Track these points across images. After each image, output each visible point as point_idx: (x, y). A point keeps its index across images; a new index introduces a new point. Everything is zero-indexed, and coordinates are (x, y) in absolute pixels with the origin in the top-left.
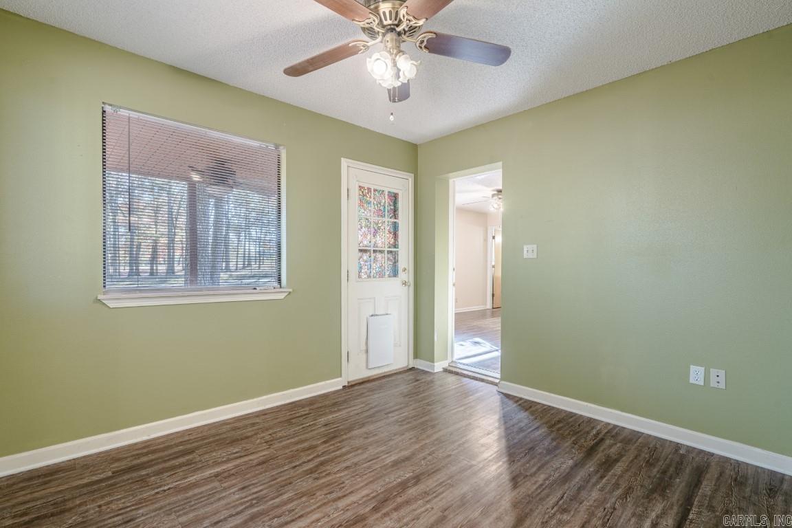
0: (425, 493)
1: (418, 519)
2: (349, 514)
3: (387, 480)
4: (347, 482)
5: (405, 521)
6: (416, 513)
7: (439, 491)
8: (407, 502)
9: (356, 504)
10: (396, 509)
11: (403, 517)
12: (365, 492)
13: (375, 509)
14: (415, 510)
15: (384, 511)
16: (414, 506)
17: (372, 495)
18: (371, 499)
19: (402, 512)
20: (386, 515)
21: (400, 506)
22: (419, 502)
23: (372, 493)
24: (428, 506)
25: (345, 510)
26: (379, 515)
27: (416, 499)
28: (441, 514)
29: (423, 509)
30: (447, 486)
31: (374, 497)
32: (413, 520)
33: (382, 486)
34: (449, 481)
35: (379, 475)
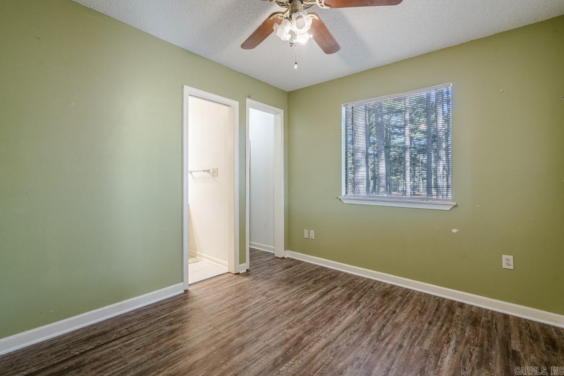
0: (269, 352)
1: (274, 335)
2: (316, 335)
3: (300, 361)
4: (331, 358)
5: (281, 333)
6: (275, 338)
7: (259, 354)
8: (281, 344)
9: (315, 340)
10: (287, 340)
11: (283, 335)
12: (313, 350)
13: (301, 338)
14: (276, 340)
15: (295, 338)
16: (276, 342)
17: (307, 348)
18: (307, 344)
19: (284, 338)
20: (293, 336)
21: (286, 342)
22: (273, 345)
23: (307, 350)
24: (267, 343)
25: (319, 338)
26: (298, 336)
27: (276, 347)
28: (259, 338)
29: (271, 341)
30: (250, 359)
31: (305, 346)
32: (276, 334)
33: (302, 356)
34: (248, 364)
35: (309, 366)
